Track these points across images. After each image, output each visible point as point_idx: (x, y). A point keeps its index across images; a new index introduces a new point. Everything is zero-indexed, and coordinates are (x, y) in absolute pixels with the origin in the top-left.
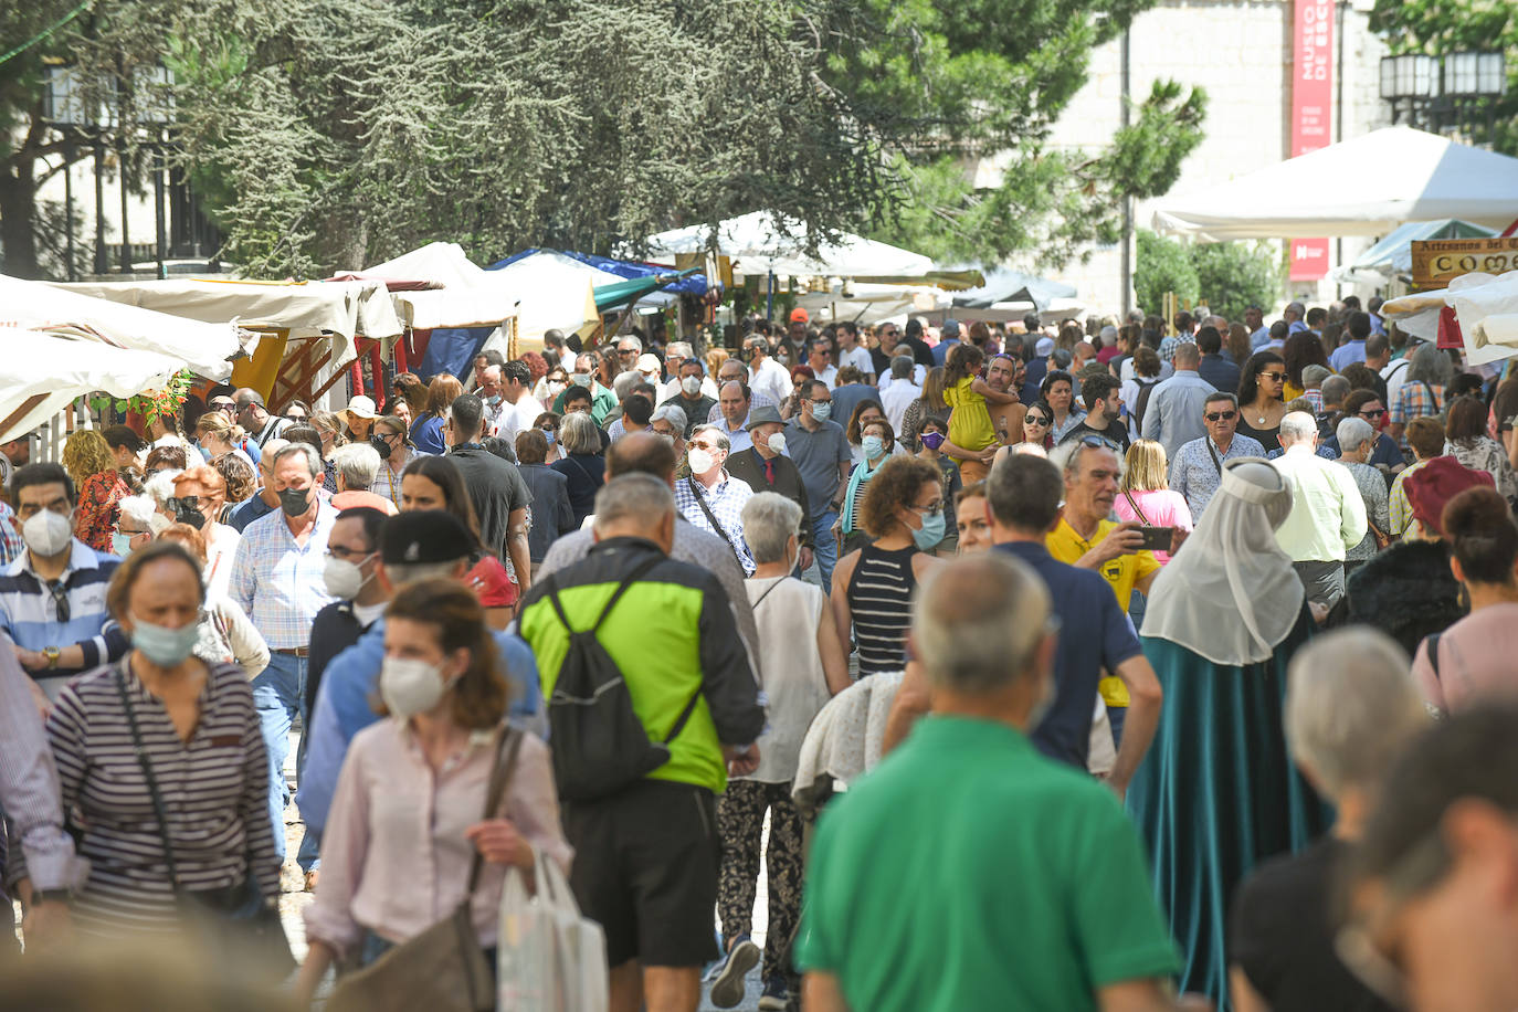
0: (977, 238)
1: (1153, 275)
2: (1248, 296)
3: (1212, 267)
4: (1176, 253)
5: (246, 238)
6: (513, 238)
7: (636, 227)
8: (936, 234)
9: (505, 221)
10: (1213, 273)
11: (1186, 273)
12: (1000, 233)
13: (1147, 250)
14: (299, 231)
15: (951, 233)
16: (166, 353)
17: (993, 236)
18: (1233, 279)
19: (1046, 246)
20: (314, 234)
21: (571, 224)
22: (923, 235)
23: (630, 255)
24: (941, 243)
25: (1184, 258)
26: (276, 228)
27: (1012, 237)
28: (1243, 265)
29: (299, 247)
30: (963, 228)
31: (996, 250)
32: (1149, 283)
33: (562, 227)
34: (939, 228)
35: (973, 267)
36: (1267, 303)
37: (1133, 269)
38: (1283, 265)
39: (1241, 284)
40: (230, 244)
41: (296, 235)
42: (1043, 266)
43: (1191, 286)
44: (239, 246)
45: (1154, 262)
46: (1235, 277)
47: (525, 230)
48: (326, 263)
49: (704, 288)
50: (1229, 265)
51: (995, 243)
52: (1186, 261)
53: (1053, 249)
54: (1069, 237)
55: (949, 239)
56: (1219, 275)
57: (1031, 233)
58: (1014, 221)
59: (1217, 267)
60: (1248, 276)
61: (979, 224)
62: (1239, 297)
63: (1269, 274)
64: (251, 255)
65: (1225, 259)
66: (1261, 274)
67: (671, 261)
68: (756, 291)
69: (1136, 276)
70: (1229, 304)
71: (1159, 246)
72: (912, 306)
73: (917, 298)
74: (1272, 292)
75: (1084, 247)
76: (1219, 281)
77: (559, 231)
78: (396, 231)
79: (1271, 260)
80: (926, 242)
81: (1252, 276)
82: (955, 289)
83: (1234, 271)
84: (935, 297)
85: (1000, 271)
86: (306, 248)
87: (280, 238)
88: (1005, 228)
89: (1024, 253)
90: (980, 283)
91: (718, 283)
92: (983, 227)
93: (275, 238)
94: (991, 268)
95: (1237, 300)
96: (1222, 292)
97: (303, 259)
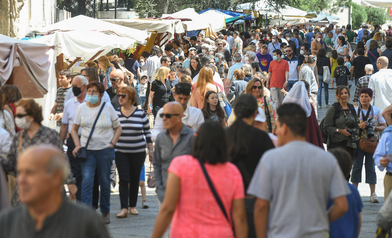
0: (315, 6)
1: (356, 14)
2: (379, 19)
3: (370, 12)
4: (362, 9)
5: (141, 5)
6: (204, 6)
7: (235, 3)
8: (305, 4)
9: (203, 2)
10: (371, 14)
11: (364, 14)
12: (321, 4)
13: (355, 8)
14: (153, 3)
15: (309, 4)
16: (131, 38)
17: (319, 5)
18: (375, 15)
19: (332, 8)
20: (157, 4)
21: (218, 2)
22: (302, 5)
23: (232, 9)
24: (307, 7)
25: (364, 10)
26: (147, 3)
27: (324, 5)
28: (378, 12)
29: (153, 7)
30: (312, 3)
31: (320, 9)
32: (355, 16)
33: (216, 3)
34: (306, 3)
35: (314, 13)
36: (384, 21)
37: (351, 13)
38: (388, 12)
39: (377, 16)
40: (136, 7)
41: (152, 4)
42: (331, 13)
43: (365, 17)
44: (139, 7)
45: (356, 11)
46: (376, 14)
47: (207, 4)
48: (159, 11)
49: (251, 18)
50: (375, 12)
51: (320, 7)
52: (364, 11)
53: (334, 8)
54: (338, 6)
55: (308, 6)
56: (372, 14)
57: (329, 4)
58: (325, 2)
59: (372, 12)
60: (379, 14)
61: (316, 2)
62: (377, 19)
63: (384, 14)
64: (141, 9)
65: (374, 10)
66: (382, 14)
67: (242, 11)
68: (261, 18)
69: (352, 14)
70: (374, 21)
71: (358, 7)
72: (299, 22)
73: (300, 20)
74: (385, 18)
75: (342, 8)
76: (372, 15)
77: (216, 4)
78: (177, 4)
79: (385, 11)
80: (303, 6)
81: (380, 14)
82: (309, 18)
83: (376, 13)
84: (305, 20)
85: (320, 13)
86: (154, 8)
87: (148, 5)
88: (322, 3)
89: (327, 9)
90: (316, 17)
91: (254, 17)
92: (317, 3)
93: (147, 5)
94: (318, 13)
95: (376, 20)
96: (373, 18)
97: (154, 10)
